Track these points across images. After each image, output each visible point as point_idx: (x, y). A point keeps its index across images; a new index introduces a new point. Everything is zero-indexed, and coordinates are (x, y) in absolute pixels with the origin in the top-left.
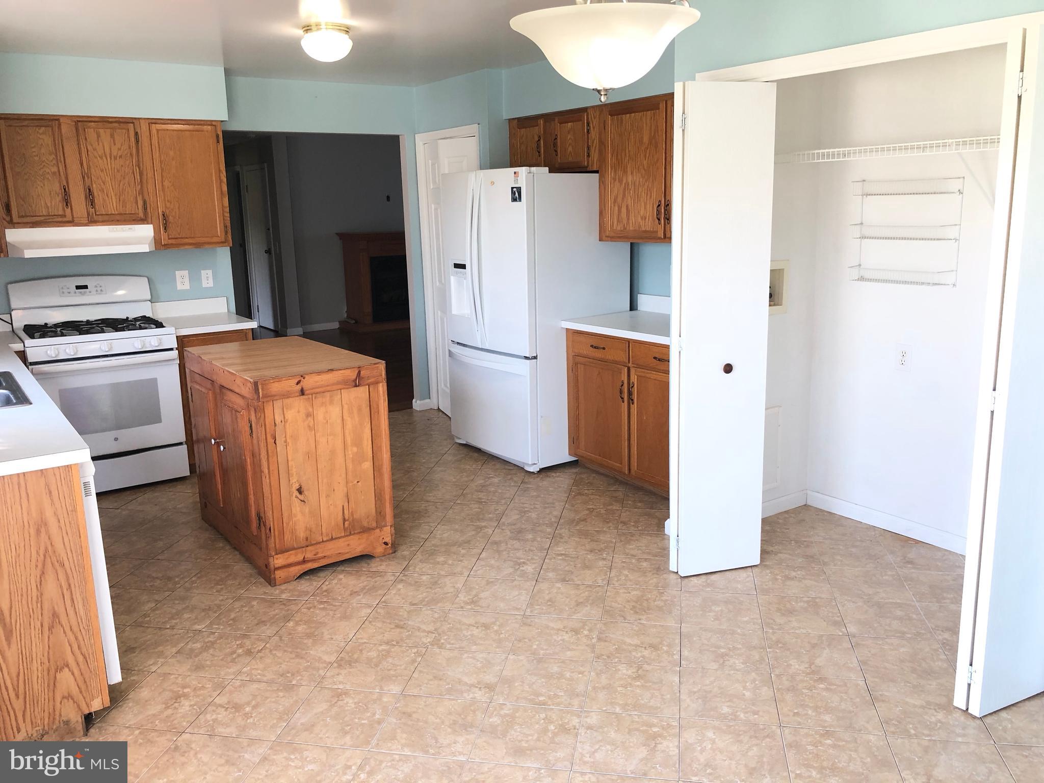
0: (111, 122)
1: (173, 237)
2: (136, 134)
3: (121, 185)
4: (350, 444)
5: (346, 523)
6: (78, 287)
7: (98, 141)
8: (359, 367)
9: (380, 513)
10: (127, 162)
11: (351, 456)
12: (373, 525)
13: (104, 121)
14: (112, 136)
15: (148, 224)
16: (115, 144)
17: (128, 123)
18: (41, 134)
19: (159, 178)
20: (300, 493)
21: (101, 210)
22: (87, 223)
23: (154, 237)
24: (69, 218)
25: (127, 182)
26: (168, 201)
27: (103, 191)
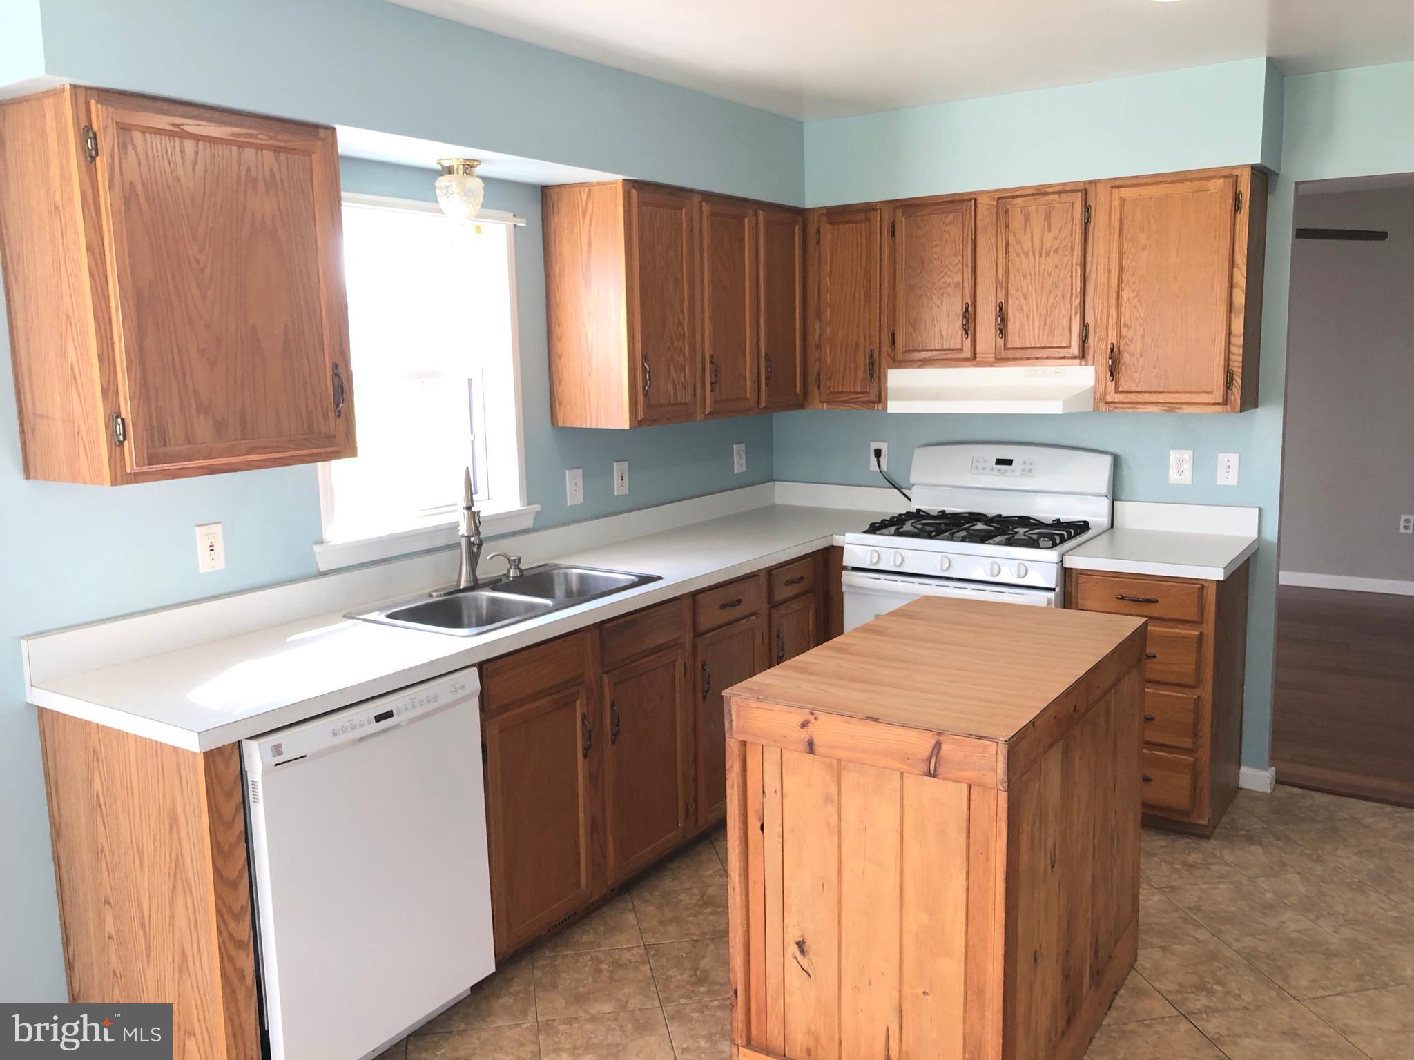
0: (1046, 194)
1: (1126, 389)
2: (1087, 209)
3: (1051, 299)
4: (912, 900)
6: (1000, 462)
7: (1025, 228)
8: (939, 734)
10: (1066, 259)
11: (914, 928)
13: (1041, 192)
14: (1048, 216)
15: (1087, 365)
16: (1050, 231)
17: (1076, 191)
18: (947, 225)
19: (1114, 284)
20: (802, 952)
21: (1014, 341)
22: (993, 362)
23: (1094, 388)
24: (967, 353)
25: (1060, 294)
26: (1126, 325)
27: (1022, 309)
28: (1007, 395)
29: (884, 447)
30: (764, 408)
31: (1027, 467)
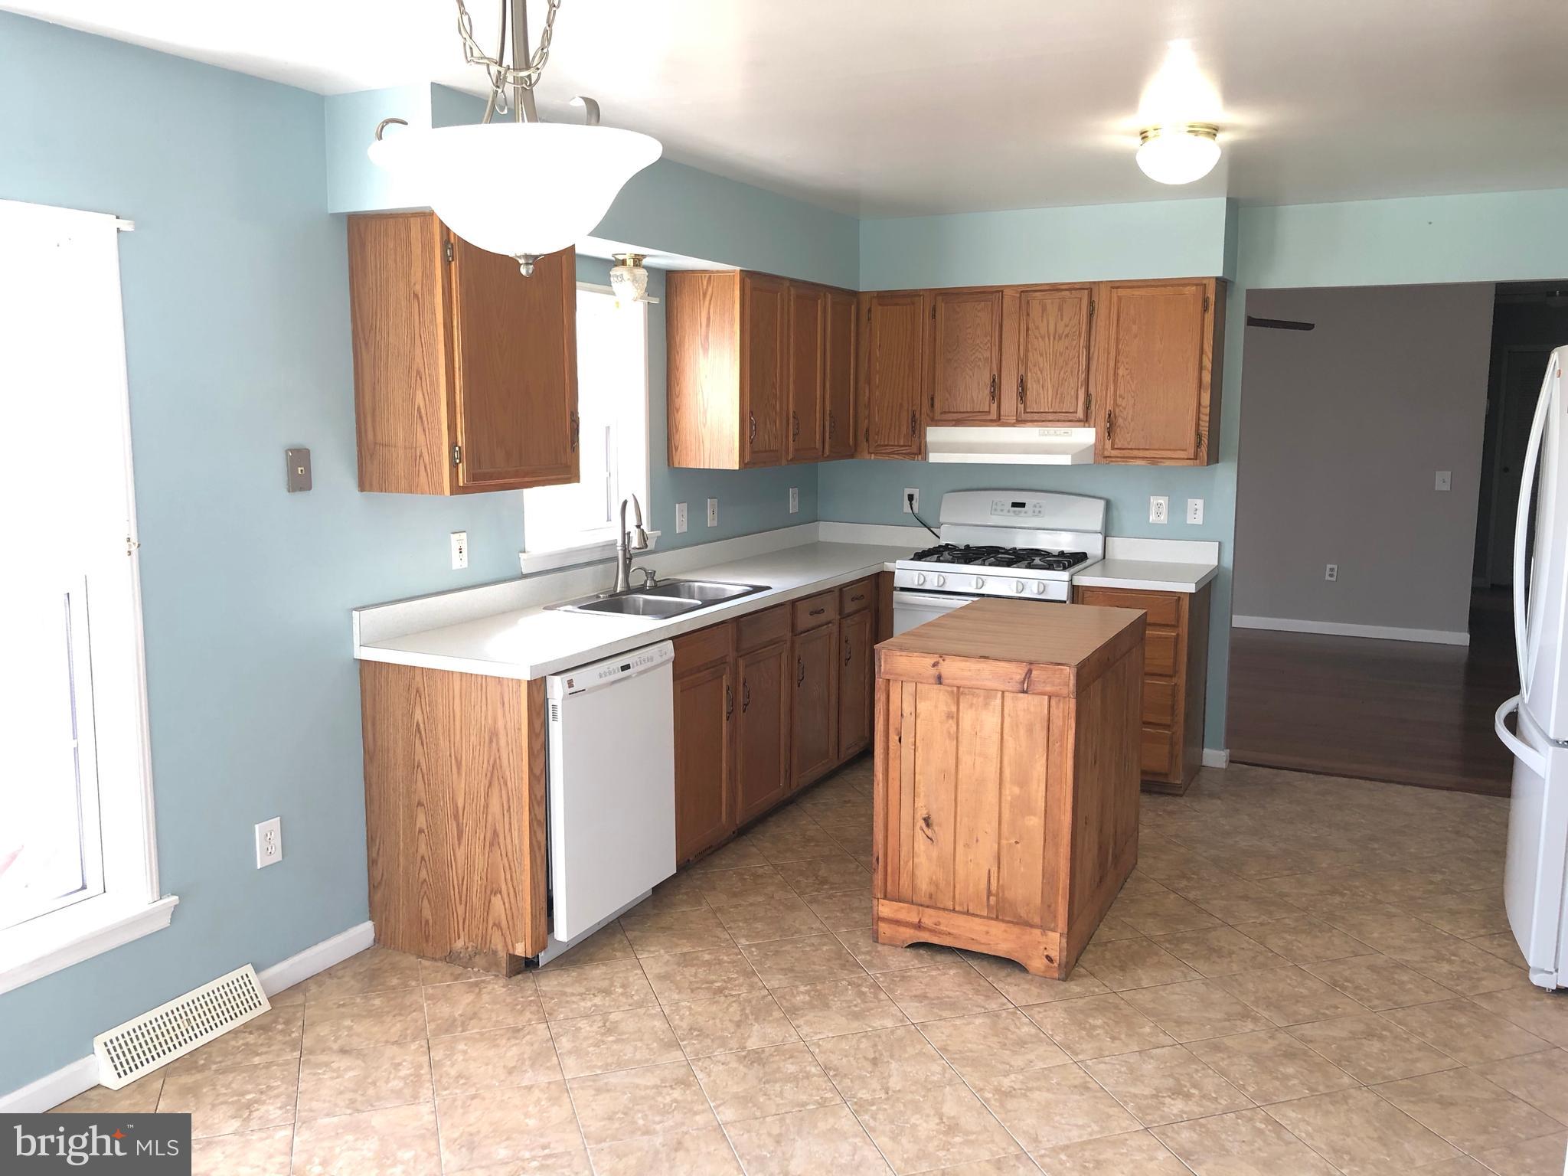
0: (1059, 290)
1: (1119, 446)
2: (1091, 303)
3: (1062, 373)
4: (1008, 779)
5: (993, 899)
6: (1014, 505)
7: (1042, 317)
8: (1031, 664)
9: (1048, 907)
10: (1075, 342)
11: (1009, 798)
12: (1035, 921)
13: (1055, 288)
14: (1061, 309)
15: (1089, 427)
16: (1062, 320)
17: (1084, 289)
18: (979, 311)
19: (1112, 364)
20: (928, 825)
21: (1032, 406)
22: (1014, 423)
23: (1095, 445)
24: (994, 416)
25: (1069, 370)
26: (1120, 396)
27: (1039, 381)
28: (1026, 449)
29: (916, 492)
30: (828, 456)
31: (1037, 509)
